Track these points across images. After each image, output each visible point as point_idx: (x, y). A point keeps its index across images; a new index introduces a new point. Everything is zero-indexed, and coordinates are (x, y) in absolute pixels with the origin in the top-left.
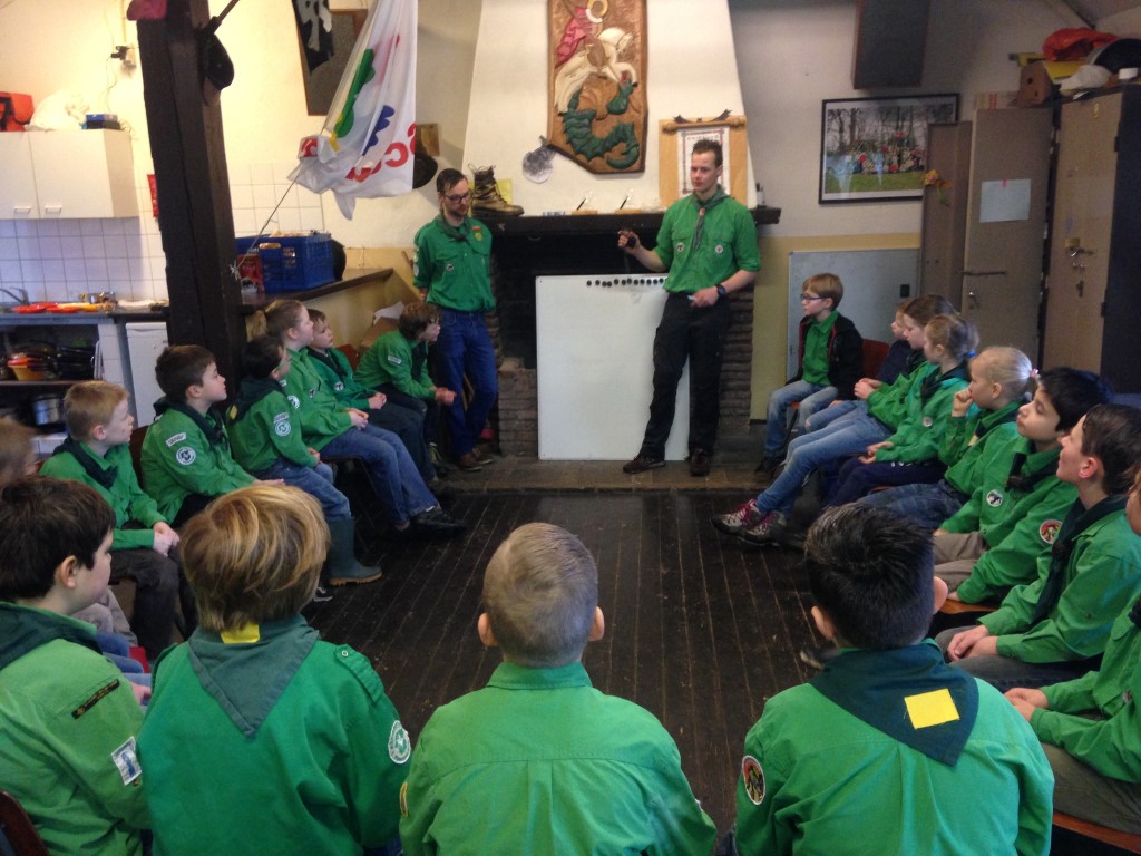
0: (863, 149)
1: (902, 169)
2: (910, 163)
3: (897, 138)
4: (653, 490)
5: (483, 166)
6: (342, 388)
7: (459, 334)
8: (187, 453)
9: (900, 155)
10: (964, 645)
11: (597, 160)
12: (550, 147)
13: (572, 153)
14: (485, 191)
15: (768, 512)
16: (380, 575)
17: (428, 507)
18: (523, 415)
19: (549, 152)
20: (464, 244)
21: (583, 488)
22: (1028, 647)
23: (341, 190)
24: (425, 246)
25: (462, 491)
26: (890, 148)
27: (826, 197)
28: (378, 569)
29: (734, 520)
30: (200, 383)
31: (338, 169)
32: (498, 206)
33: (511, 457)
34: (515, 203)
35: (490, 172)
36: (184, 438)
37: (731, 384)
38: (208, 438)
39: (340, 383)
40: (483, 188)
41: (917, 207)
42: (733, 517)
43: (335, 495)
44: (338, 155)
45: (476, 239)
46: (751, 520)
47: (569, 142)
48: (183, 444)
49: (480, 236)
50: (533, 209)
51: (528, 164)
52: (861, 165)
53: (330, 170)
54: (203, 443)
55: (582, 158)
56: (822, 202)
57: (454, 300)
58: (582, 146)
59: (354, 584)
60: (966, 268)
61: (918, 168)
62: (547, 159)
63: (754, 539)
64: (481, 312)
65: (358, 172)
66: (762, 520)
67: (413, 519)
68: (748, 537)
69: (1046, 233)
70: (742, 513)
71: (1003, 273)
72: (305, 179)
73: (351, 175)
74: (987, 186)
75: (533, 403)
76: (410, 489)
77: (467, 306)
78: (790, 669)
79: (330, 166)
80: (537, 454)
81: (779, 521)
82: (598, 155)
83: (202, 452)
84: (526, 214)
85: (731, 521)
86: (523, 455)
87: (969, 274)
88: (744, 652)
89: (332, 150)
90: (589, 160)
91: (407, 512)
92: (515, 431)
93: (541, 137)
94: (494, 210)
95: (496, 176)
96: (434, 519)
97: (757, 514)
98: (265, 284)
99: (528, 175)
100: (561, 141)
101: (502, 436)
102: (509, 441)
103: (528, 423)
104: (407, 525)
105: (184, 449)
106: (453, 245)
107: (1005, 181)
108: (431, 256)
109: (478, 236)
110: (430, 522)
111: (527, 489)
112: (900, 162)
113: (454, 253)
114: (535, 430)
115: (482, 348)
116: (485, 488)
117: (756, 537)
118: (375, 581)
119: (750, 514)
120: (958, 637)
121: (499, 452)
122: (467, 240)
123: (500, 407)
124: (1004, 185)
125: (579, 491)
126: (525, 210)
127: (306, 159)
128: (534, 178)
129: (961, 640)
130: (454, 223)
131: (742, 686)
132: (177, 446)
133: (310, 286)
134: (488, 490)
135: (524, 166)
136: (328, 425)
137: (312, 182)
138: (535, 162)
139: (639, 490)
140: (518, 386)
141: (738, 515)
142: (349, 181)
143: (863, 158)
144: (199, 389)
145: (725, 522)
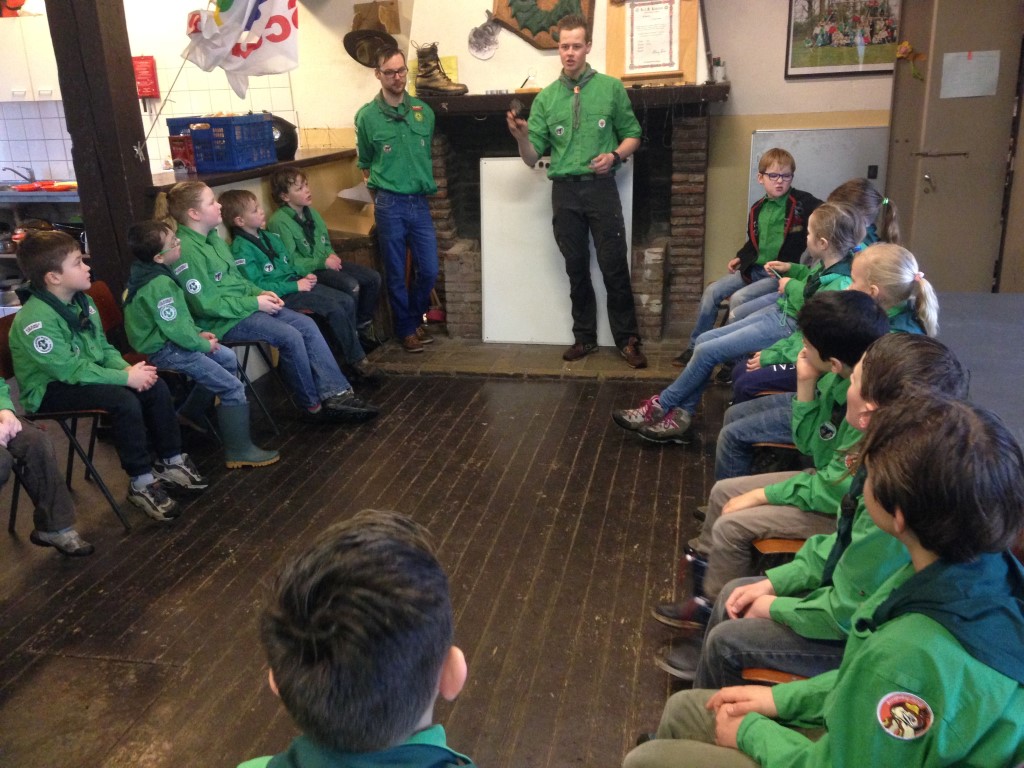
0: (832, 19)
1: (874, 41)
2: (884, 34)
3: (870, 8)
4: (581, 378)
5: (425, 42)
6: (272, 269)
7: (397, 216)
8: (43, 341)
9: (872, 26)
10: (742, 601)
11: (542, 34)
12: (496, 21)
13: (517, 27)
14: (428, 69)
15: (671, 409)
16: (278, 458)
17: (339, 392)
18: (468, 297)
19: (494, 28)
20: (402, 124)
21: (512, 373)
22: (798, 616)
23: (230, 67)
24: (363, 126)
25: (397, 373)
26: (862, 18)
27: (792, 71)
28: (276, 453)
29: (636, 416)
30: (59, 270)
31: (223, 45)
32: (442, 84)
33: (458, 339)
34: (461, 82)
35: (433, 50)
36: (40, 327)
37: (681, 269)
38: (70, 326)
39: (269, 264)
40: (426, 65)
41: (887, 83)
42: (635, 413)
43: (228, 380)
44: (221, 30)
45: (415, 120)
46: (653, 417)
47: (514, 16)
48: (40, 332)
49: (421, 117)
50: (477, 88)
51: (474, 40)
52: (830, 36)
53: (216, 47)
54: (63, 332)
55: (526, 32)
56: (788, 77)
57: (392, 182)
58: (527, 20)
59: (249, 468)
60: (922, 149)
61: (891, 39)
62: (493, 34)
63: (655, 436)
64: (422, 196)
65: (244, 48)
66: (666, 416)
67: (324, 403)
68: (649, 434)
69: (1015, 110)
70: (644, 409)
71: (965, 154)
72: (196, 58)
73: (237, 50)
74: (949, 58)
75: (477, 286)
76: (321, 372)
77: (405, 188)
78: (637, 584)
79: (215, 42)
80: (481, 337)
81: (682, 418)
82: (543, 29)
83: (62, 341)
84: (470, 93)
85: (633, 417)
86: (469, 338)
87: (925, 155)
88: (598, 562)
89: (215, 24)
90: (534, 35)
91: (318, 395)
92: (461, 313)
93: (487, 12)
94: (436, 89)
95: (440, 54)
96: (343, 404)
97: (659, 411)
98: (196, 165)
99: (474, 52)
100: (506, 16)
101: (449, 318)
102: (455, 323)
103: (473, 305)
104: (319, 408)
105: (40, 338)
106: (392, 126)
107: (970, 51)
108: (369, 138)
109: (418, 116)
110: (340, 407)
111: (458, 373)
112: (872, 33)
113: (391, 133)
114: (480, 313)
115: (423, 231)
116: (419, 370)
117: (656, 434)
118: (272, 464)
119: (652, 412)
120: (738, 590)
121: (446, 333)
122: (405, 121)
123: (447, 289)
124: (970, 57)
125: (507, 376)
126: (469, 89)
127: (193, 35)
128: (479, 55)
129: (741, 595)
130: (392, 102)
131: (579, 602)
132: (34, 334)
133: (238, 167)
134: (421, 373)
135: (470, 42)
136: (232, 309)
137: (201, 59)
138: (481, 38)
139: (566, 377)
140: (465, 269)
141: (641, 410)
142: (235, 58)
143: (833, 30)
144: (58, 276)
145: (626, 418)
